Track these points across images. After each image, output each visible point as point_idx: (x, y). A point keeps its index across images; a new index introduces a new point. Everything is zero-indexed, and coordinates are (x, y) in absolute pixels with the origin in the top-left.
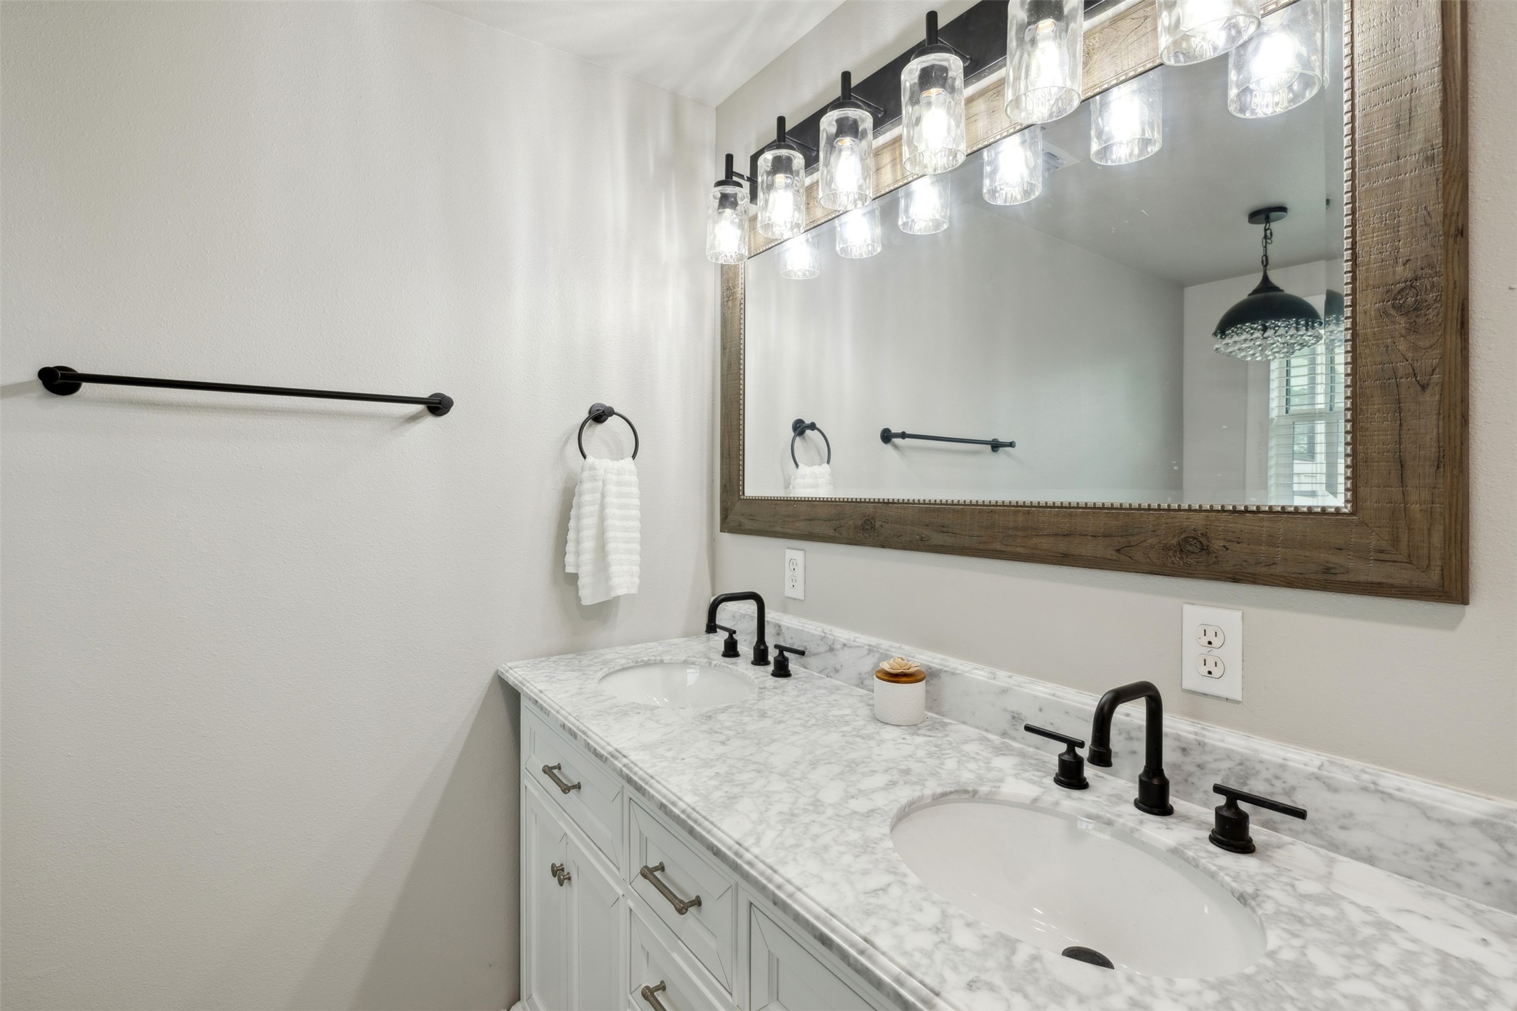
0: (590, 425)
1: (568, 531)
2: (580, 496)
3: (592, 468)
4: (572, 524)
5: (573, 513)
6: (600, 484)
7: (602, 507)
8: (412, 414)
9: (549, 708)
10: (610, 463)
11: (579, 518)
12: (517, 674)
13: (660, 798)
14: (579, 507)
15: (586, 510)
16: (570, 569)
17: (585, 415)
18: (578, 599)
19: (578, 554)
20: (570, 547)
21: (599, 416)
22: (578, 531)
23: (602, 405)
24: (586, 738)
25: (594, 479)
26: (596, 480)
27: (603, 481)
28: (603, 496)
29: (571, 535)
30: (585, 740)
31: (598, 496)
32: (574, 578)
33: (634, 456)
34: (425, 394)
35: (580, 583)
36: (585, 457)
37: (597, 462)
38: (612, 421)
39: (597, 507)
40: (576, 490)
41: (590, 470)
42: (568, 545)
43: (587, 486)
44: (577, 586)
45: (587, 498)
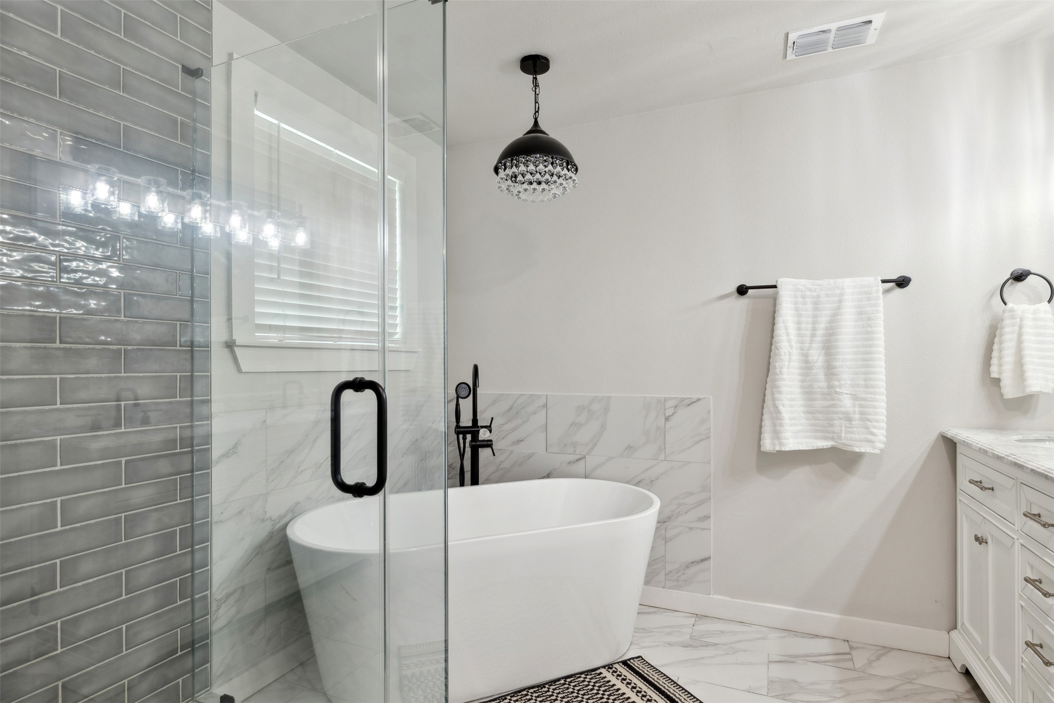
0: (1012, 284)
1: (993, 351)
2: (1002, 328)
3: (1012, 310)
4: (995, 347)
5: (996, 340)
6: (1018, 320)
7: (1020, 335)
8: (887, 289)
9: (971, 443)
10: (1028, 307)
11: (1001, 343)
12: (953, 432)
13: (1031, 467)
14: (1001, 336)
15: (1007, 337)
16: (994, 375)
17: (1008, 276)
18: (1002, 395)
19: (1000, 365)
20: (994, 361)
21: (1019, 277)
22: (1000, 350)
23: (1021, 269)
24: (992, 451)
25: (1013, 317)
26: (1014, 318)
27: (1021, 318)
28: (1021, 327)
29: (995, 354)
30: (992, 452)
31: (1017, 328)
32: (997, 382)
33: (1049, 301)
34: (894, 277)
35: (1001, 384)
36: (1005, 304)
37: (1016, 307)
38: (1030, 278)
39: (1015, 336)
40: (998, 325)
41: (1009, 312)
42: (992, 360)
43: (1007, 322)
44: (1000, 386)
45: (1007, 329)
